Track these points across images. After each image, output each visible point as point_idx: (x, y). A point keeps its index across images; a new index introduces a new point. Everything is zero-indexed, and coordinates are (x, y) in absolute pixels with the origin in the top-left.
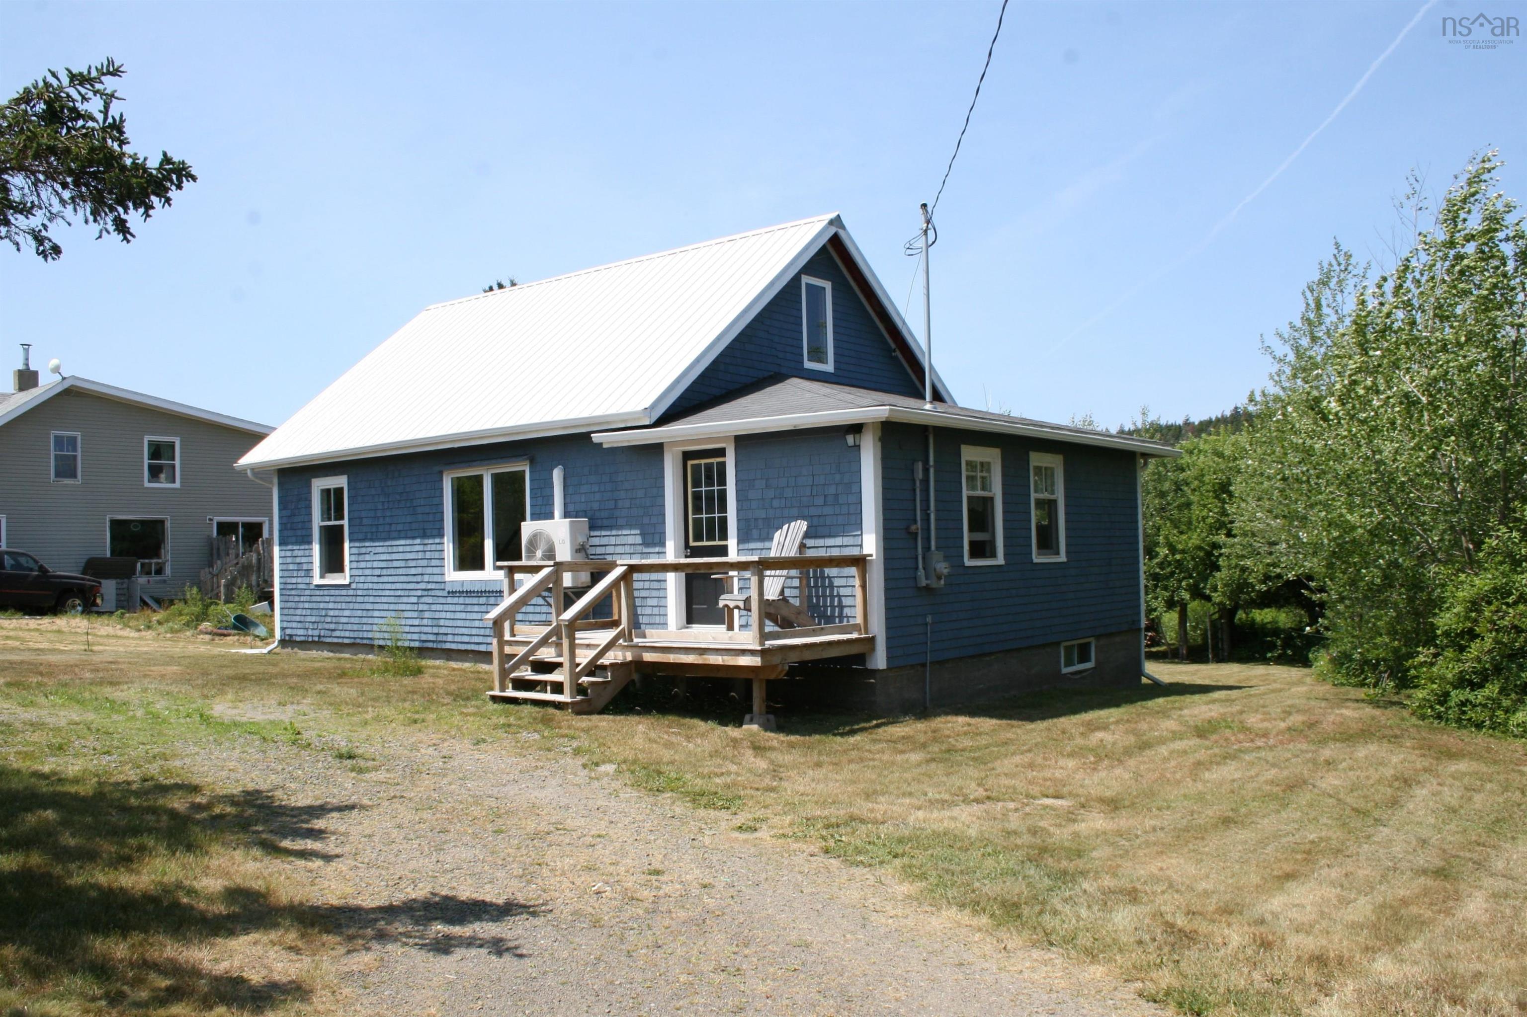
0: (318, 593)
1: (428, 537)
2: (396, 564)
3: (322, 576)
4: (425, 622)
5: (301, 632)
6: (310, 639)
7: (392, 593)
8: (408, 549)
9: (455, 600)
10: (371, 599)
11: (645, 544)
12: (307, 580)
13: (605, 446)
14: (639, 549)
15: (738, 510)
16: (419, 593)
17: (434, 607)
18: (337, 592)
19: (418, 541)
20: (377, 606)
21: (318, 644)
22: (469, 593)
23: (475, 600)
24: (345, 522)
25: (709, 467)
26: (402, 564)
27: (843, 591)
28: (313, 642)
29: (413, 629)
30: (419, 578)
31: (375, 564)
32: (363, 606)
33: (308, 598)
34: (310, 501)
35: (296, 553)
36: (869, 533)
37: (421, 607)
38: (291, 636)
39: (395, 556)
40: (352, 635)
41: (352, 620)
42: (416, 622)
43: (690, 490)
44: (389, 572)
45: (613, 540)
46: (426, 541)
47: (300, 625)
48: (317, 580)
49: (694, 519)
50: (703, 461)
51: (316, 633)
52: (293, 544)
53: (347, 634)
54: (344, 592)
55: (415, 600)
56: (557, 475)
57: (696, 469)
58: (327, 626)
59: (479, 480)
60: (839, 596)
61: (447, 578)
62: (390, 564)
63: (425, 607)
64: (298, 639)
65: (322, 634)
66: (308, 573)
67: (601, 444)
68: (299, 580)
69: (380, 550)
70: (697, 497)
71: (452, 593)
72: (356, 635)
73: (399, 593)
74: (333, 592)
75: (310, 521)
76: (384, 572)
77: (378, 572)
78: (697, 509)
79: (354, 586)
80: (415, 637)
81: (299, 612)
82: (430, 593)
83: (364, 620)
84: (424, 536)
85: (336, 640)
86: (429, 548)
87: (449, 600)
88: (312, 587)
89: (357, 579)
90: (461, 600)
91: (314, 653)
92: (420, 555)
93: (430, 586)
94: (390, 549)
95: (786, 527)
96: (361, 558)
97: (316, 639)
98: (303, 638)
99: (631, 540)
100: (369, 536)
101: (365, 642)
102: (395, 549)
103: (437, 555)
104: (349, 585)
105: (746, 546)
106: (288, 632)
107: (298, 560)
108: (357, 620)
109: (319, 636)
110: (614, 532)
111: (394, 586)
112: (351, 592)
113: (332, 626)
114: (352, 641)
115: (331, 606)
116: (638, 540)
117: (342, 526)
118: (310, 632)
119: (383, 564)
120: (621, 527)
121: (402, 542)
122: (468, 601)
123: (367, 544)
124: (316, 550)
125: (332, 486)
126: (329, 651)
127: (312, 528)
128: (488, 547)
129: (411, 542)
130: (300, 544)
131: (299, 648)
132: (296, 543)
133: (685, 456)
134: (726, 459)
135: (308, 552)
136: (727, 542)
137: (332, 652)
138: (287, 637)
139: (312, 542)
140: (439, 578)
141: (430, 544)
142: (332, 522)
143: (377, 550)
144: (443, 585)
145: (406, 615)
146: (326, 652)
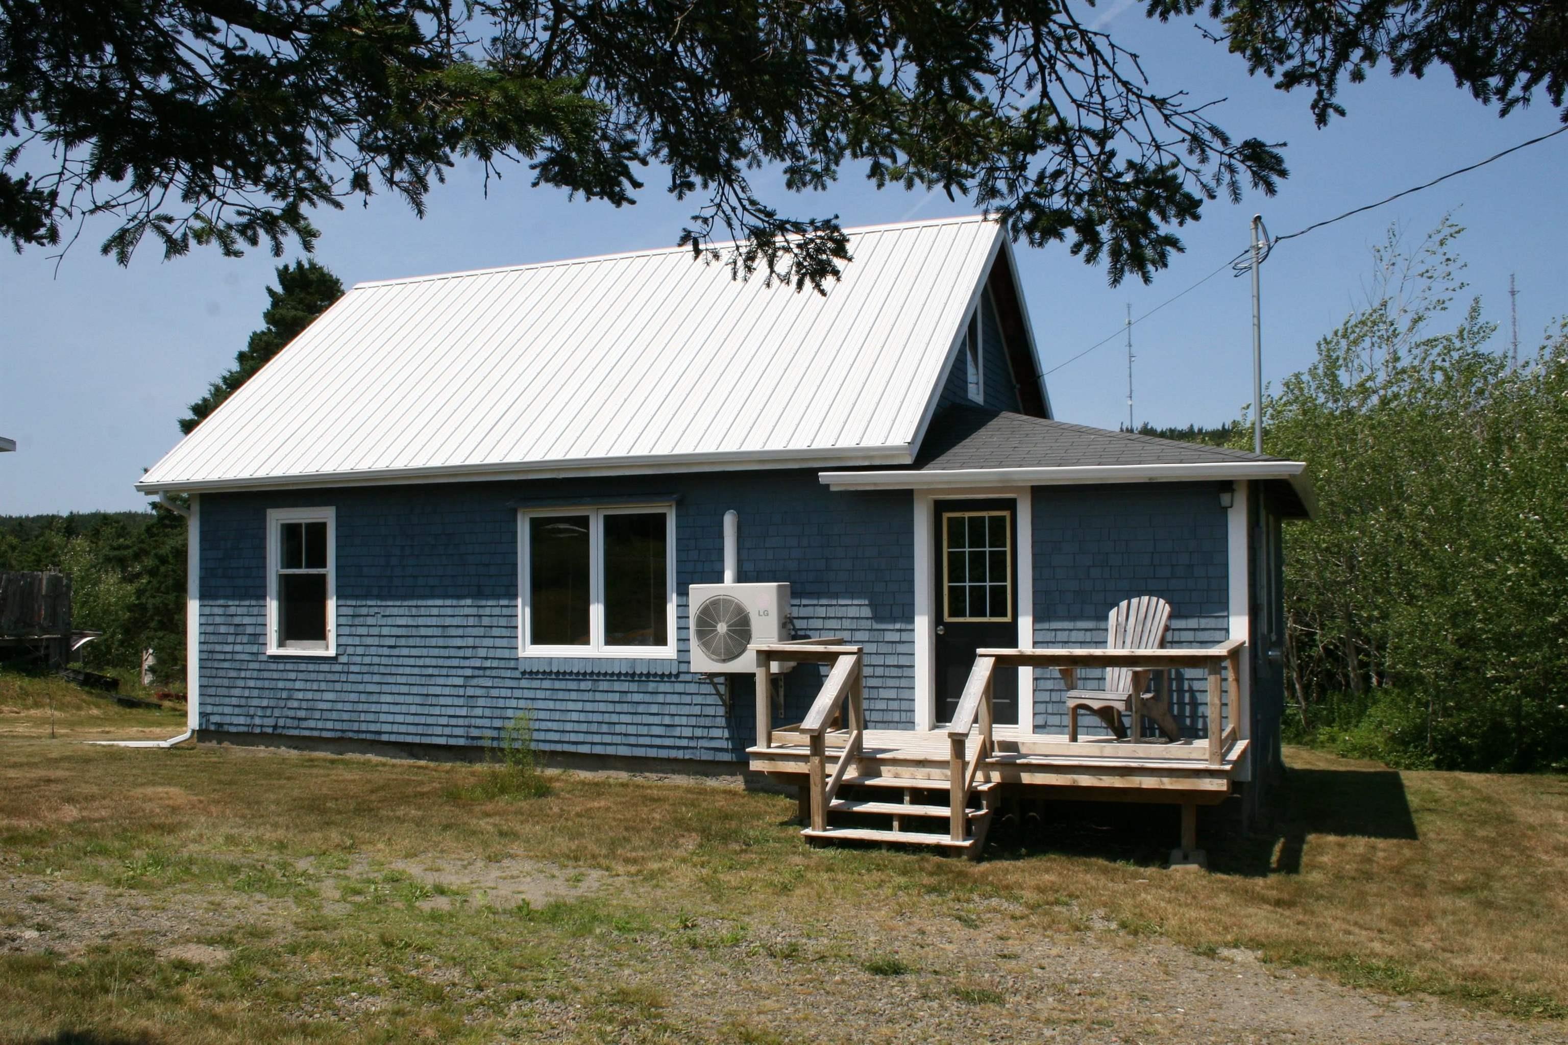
0: (273, 666)
1: (487, 597)
2: (423, 631)
3: (281, 644)
4: (478, 712)
5: (242, 720)
6: (258, 730)
7: (416, 671)
8: (449, 611)
9: (536, 684)
10: (376, 678)
11: (876, 618)
12: (255, 649)
13: (833, 489)
14: (867, 624)
15: (1034, 580)
16: (469, 672)
17: (495, 693)
18: (316, 667)
19: (469, 602)
20: (385, 688)
21: (274, 738)
22: (560, 675)
23: (572, 685)
24: (330, 571)
25: (976, 524)
26: (438, 631)
27: (1197, 685)
28: (263, 734)
29: (453, 721)
30: (468, 653)
31: (385, 631)
32: (361, 688)
33: (255, 674)
34: (263, 539)
35: (232, 610)
36: (1239, 614)
37: (470, 692)
38: (220, 725)
39: (421, 621)
40: (338, 726)
41: (339, 706)
42: (463, 712)
43: (945, 550)
44: (411, 642)
45: (821, 612)
46: (483, 603)
47: (237, 711)
48: (273, 649)
49: (951, 589)
50: (967, 515)
51: (271, 722)
52: (226, 597)
53: (330, 725)
54: (325, 667)
55: (460, 681)
56: (729, 521)
57: (955, 524)
58: (291, 713)
59: (580, 523)
60: (1192, 691)
61: (521, 654)
62: (414, 632)
63: (479, 692)
64: (233, 729)
65: (281, 722)
66: (258, 638)
67: (828, 486)
68: (238, 648)
69: (395, 611)
70: (956, 562)
71: (531, 675)
72: (345, 726)
73: (430, 671)
74: (303, 667)
75: (264, 567)
76: (403, 642)
77: (392, 641)
78: (956, 574)
79: (343, 659)
80: (460, 732)
81: (237, 692)
82: (488, 673)
83: (361, 707)
84: (479, 593)
85: (307, 733)
86: (487, 611)
87: (524, 683)
88: (264, 658)
89: (350, 650)
90: (547, 684)
91: (262, 751)
92: (471, 621)
93: (488, 664)
94: (414, 611)
95: (1124, 604)
96: (357, 621)
97: (270, 730)
98: (245, 729)
99: (853, 612)
100: (375, 591)
101: (363, 736)
102: (423, 611)
103: (503, 622)
104: (335, 659)
106: (215, 719)
107: (237, 620)
108: (348, 707)
109: (275, 727)
110: (824, 602)
111: (420, 662)
112: (338, 668)
113: (302, 714)
114: (339, 734)
115: (298, 685)
116: (866, 612)
117: (323, 577)
118: (257, 721)
119: (400, 631)
120: (836, 596)
121: (439, 602)
122: (558, 685)
123: (370, 603)
124: (272, 607)
125: (303, 521)
126: (289, 747)
127: (264, 578)
128: (597, 614)
129: (455, 602)
130: (242, 597)
131: (233, 743)
132: (233, 597)
133: (940, 507)
134: (1006, 514)
135: (255, 611)
136: (1008, 619)
137: (295, 748)
138: (212, 728)
139: (264, 597)
140: (506, 654)
141: (491, 606)
142: (303, 571)
143: (388, 611)
144: (512, 664)
145: (442, 701)
146: (283, 748)
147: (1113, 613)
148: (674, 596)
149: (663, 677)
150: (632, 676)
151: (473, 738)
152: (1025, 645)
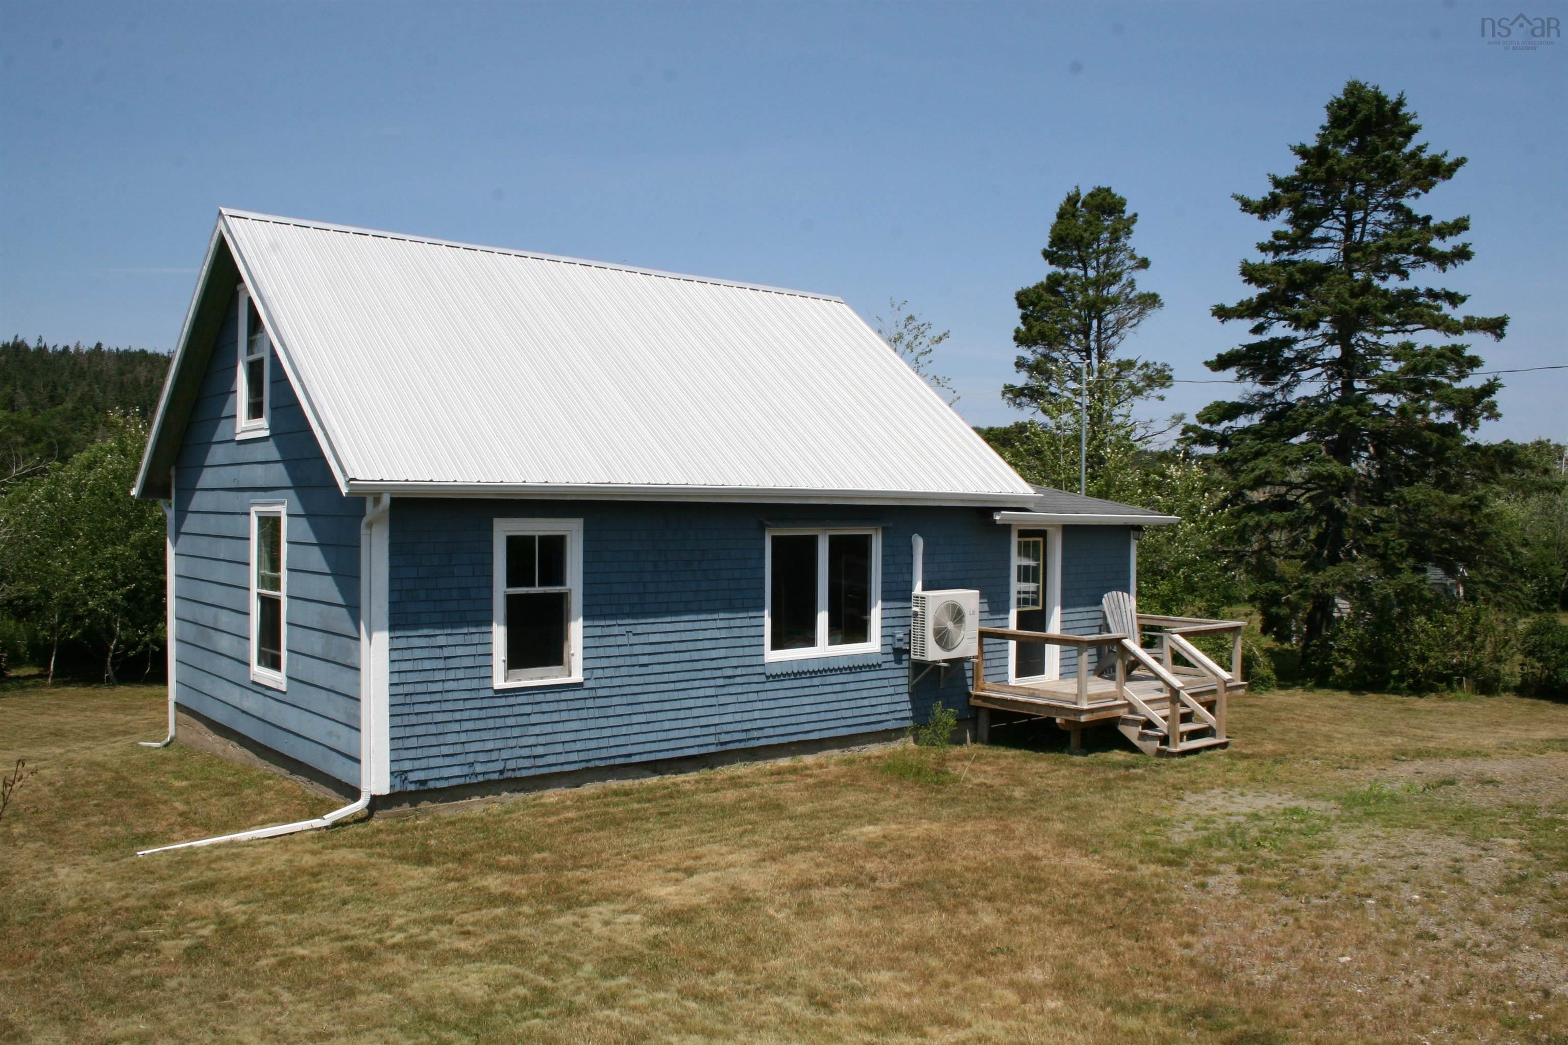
0: (502, 702)
1: (738, 610)
2: (674, 647)
3: (510, 675)
4: (730, 718)
5: (452, 772)
6: (478, 780)
7: (669, 686)
8: (702, 625)
9: (779, 685)
10: (627, 699)
11: (991, 611)
12: (477, 684)
15: (1062, 582)
16: (721, 683)
17: (742, 699)
18: (556, 696)
19: (720, 615)
20: (635, 709)
21: (498, 785)
22: (797, 675)
23: (807, 683)
24: (574, 588)
25: (1027, 544)
28: (483, 783)
29: (706, 731)
30: (719, 663)
31: (637, 650)
32: (610, 711)
33: (474, 714)
34: (487, 553)
35: (440, 640)
37: (721, 701)
38: (423, 782)
39: (676, 637)
40: (583, 756)
41: (585, 735)
42: (714, 720)
44: (664, 658)
46: (733, 615)
47: (451, 761)
48: (499, 683)
50: (1022, 540)
51: (495, 766)
52: (432, 625)
53: (573, 757)
54: (569, 695)
55: (710, 692)
56: (919, 544)
58: (525, 752)
59: (812, 542)
61: (765, 660)
62: (666, 648)
63: (729, 699)
64: (440, 784)
65: (510, 766)
66: (478, 670)
68: (450, 686)
71: (775, 677)
72: (592, 755)
73: (683, 685)
74: (540, 698)
76: (651, 659)
77: (642, 660)
79: (592, 684)
80: (711, 739)
81: (449, 738)
82: (738, 681)
83: (609, 732)
84: (730, 608)
85: (544, 771)
86: (737, 623)
87: (768, 686)
88: (489, 694)
89: (600, 673)
90: (787, 685)
92: (724, 633)
93: (738, 672)
94: (668, 628)
96: (608, 641)
97: (494, 776)
98: (457, 781)
100: (626, 610)
102: (674, 627)
103: (752, 632)
104: (581, 684)
105: (1068, 611)
107: (446, 652)
108: (595, 734)
109: (503, 772)
111: (673, 677)
112: (585, 694)
113: (536, 751)
114: (583, 765)
115: (534, 719)
116: (986, 607)
117: (565, 596)
118: (481, 769)
119: (653, 649)
122: (795, 683)
123: (620, 621)
124: (499, 634)
125: (537, 534)
126: (513, 791)
127: (490, 599)
128: (823, 619)
129: (709, 617)
130: (454, 624)
131: (433, 802)
132: (442, 625)
133: (1022, 533)
134: (1041, 539)
135: (476, 639)
136: (1040, 608)
137: (519, 791)
138: (412, 787)
139: (490, 623)
140: (754, 661)
141: (740, 619)
142: (537, 589)
143: (639, 629)
144: (759, 670)
145: (696, 712)
146: (505, 794)
147: (1104, 601)
148: (880, 602)
149: (870, 667)
150: (851, 670)
151: (722, 744)
152: (1054, 627)
